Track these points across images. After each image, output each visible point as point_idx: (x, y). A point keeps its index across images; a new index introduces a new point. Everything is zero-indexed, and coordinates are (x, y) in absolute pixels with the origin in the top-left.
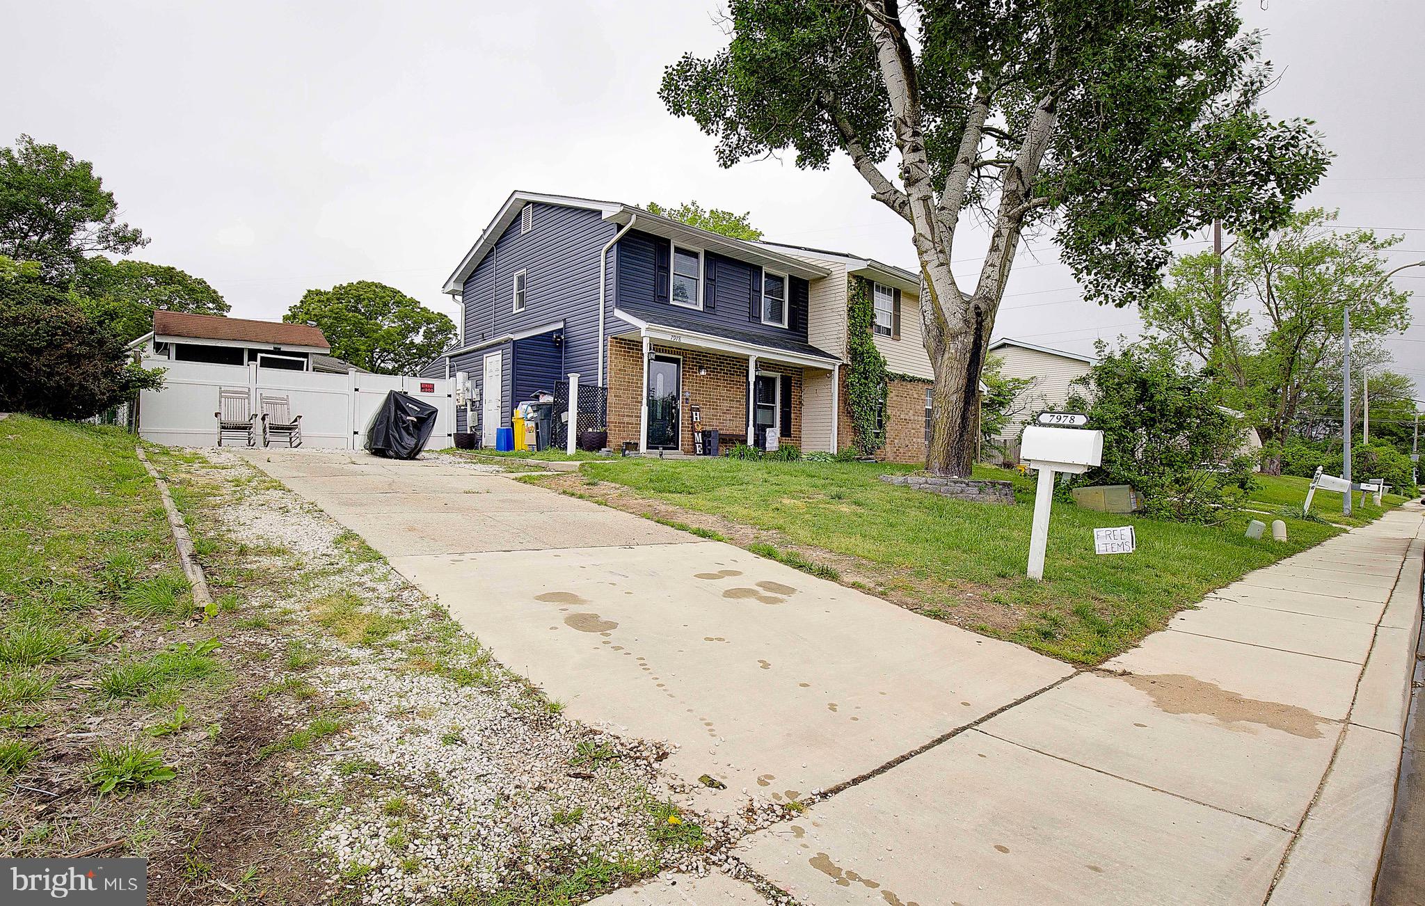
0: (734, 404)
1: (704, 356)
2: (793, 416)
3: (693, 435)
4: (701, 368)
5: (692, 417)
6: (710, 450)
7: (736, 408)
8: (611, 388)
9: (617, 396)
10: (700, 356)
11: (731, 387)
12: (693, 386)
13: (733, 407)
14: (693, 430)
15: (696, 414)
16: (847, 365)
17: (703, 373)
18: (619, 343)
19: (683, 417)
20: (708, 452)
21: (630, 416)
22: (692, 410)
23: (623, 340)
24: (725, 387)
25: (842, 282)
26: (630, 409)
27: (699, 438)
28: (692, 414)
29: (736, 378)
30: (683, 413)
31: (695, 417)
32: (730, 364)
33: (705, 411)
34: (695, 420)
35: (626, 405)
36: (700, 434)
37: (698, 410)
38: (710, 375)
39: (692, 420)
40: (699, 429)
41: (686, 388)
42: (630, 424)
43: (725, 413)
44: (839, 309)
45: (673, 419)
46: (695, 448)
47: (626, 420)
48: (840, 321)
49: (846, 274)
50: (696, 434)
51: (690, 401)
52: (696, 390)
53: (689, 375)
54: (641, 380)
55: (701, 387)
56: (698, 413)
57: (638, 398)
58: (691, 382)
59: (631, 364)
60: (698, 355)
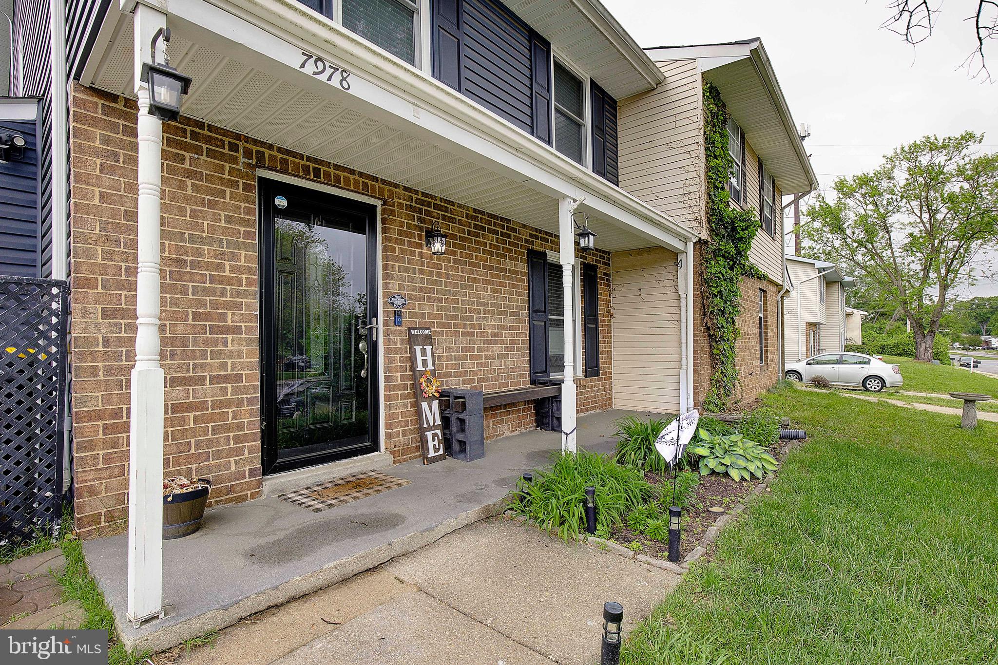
0: (508, 321)
1: (436, 207)
2: (600, 335)
3: (417, 405)
4: (431, 235)
5: (412, 360)
6: (462, 443)
7: (512, 328)
8: (88, 284)
10: (429, 205)
11: (501, 284)
12: (412, 279)
14: (417, 394)
15: (424, 352)
16: (706, 242)
17: (438, 246)
19: (389, 360)
20: (456, 447)
22: (412, 340)
24: (488, 282)
25: (692, 92)
26: (193, 355)
27: (432, 413)
28: (412, 352)
29: (509, 264)
30: (388, 351)
31: (419, 358)
32: (496, 233)
33: (445, 341)
34: (420, 367)
36: (435, 403)
37: (428, 340)
38: (453, 253)
39: (413, 368)
40: (432, 389)
41: (395, 285)
42: (191, 407)
43: (489, 342)
44: (686, 142)
45: (362, 367)
46: (423, 442)
48: (689, 162)
49: (699, 78)
50: (425, 405)
51: (406, 319)
52: (421, 289)
53: (402, 251)
54: (234, 257)
55: (433, 282)
56: (428, 348)
57: (223, 318)
58: (406, 270)
59: (188, 199)
60: (422, 202)
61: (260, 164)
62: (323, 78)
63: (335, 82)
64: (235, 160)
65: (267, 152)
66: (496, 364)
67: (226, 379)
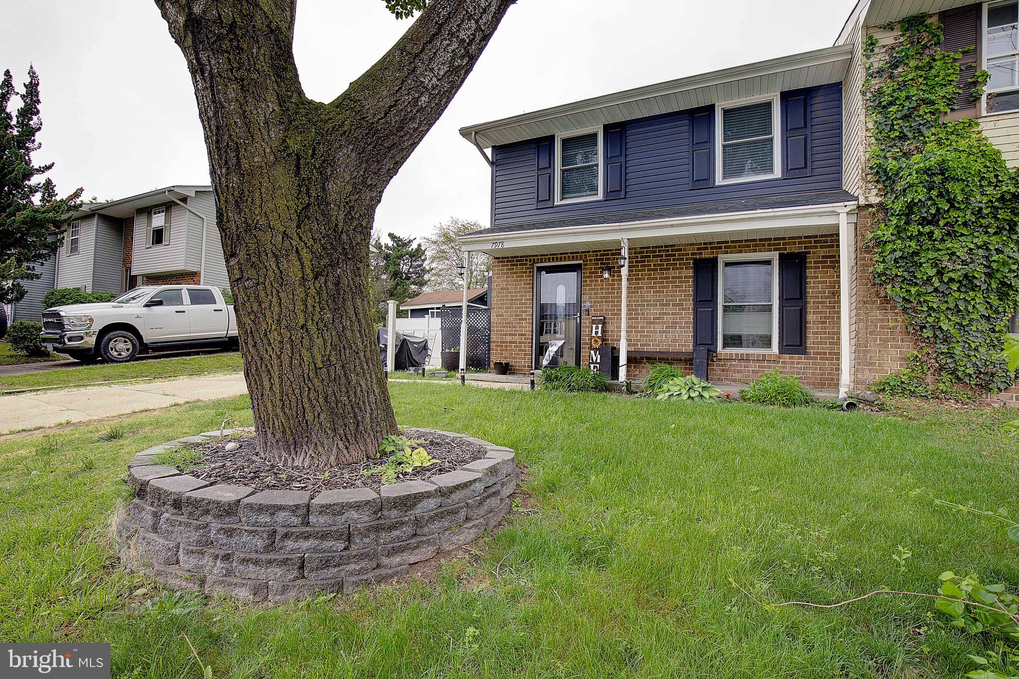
0: (670, 310)
1: (612, 254)
2: (812, 316)
4: (606, 270)
5: (591, 331)
9: (500, 315)
10: (608, 255)
12: (596, 294)
13: (665, 314)
14: (591, 347)
15: (597, 328)
16: (869, 207)
17: (606, 275)
18: (501, 262)
19: (583, 331)
21: (513, 335)
23: (505, 258)
26: (514, 327)
27: (595, 356)
29: (673, 273)
30: (582, 327)
31: (600, 330)
35: (509, 323)
36: (597, 352)
40: (597, 345)
42: (513, 342)
43: (652, 323)
47: (509, 338)
50: (592, 352)
51: (592, 312)
52: (601, 298)
53: (591, 281)
54: (526, 296)
55: (609, 293)
56: (600, 326)
57: (522, 315)
58: (593, 289)
59: (514, 281)
60: (604, 255)
61: (534, 262)
62: (497, 247)
63: (500, 247)
64: (526, 264)
65: (536, 258)
66: (658, 337)
67: (522, 335)
